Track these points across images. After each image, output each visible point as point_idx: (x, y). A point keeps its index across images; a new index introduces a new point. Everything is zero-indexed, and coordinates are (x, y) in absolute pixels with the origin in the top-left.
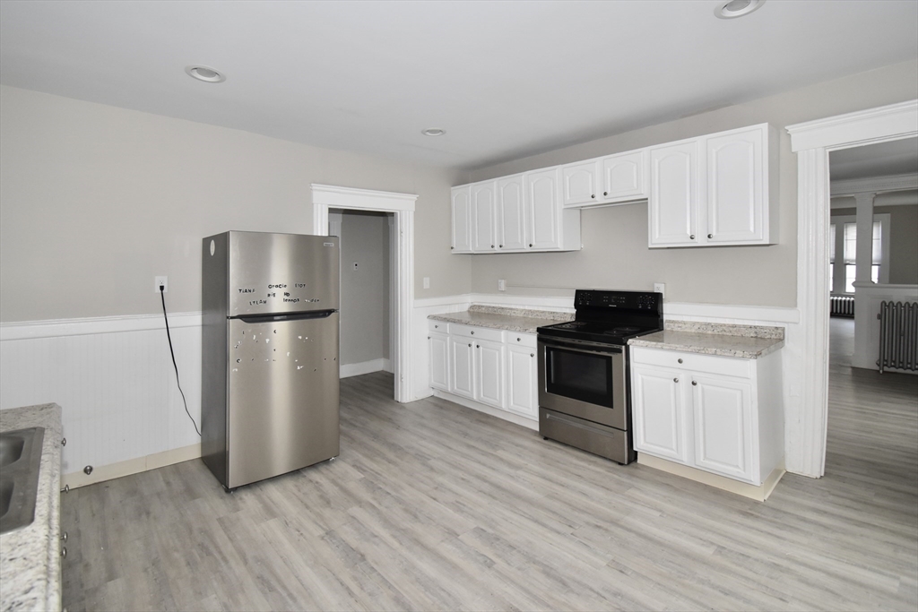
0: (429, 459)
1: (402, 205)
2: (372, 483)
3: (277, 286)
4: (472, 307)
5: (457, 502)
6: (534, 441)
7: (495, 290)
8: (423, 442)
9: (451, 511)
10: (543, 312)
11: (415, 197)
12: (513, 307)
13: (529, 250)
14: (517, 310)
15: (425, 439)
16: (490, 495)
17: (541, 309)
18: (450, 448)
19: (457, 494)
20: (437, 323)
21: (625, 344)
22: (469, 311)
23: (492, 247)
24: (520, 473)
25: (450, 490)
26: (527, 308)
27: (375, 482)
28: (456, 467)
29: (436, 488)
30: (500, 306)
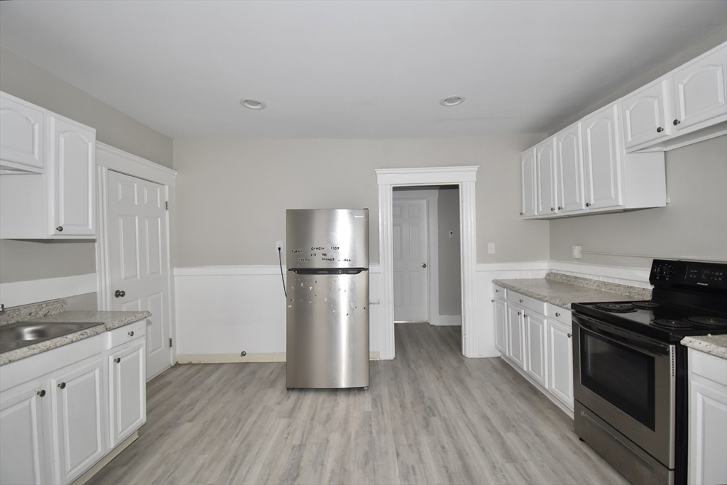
0: (434, 415)
1: (465, 177)
2: (371, 418)
3: (317, 249)
4: (548, 275)
5: (413, 467)
6: (564, 437)
7: (569, 257)
8: (447, 399)
9: (397, 472)
10: (619, 285)
11: (475, 168)
12: (587, 277)
13: (587, 210)
14: (590, 280)
15: (450, 395)
16: (450, 477)
17: (617, 282)
18: (464, 412)
19: (421, 459)
20: (499, 288)
21: (677, 343)
22: (546, 278)
23: (552, 210)
24: (509, 467)
25: (419, 453)
26: (601, 279)
27: (373, 419)
28: (449, 432)
29: (410, 445)
30: (575, 275)
